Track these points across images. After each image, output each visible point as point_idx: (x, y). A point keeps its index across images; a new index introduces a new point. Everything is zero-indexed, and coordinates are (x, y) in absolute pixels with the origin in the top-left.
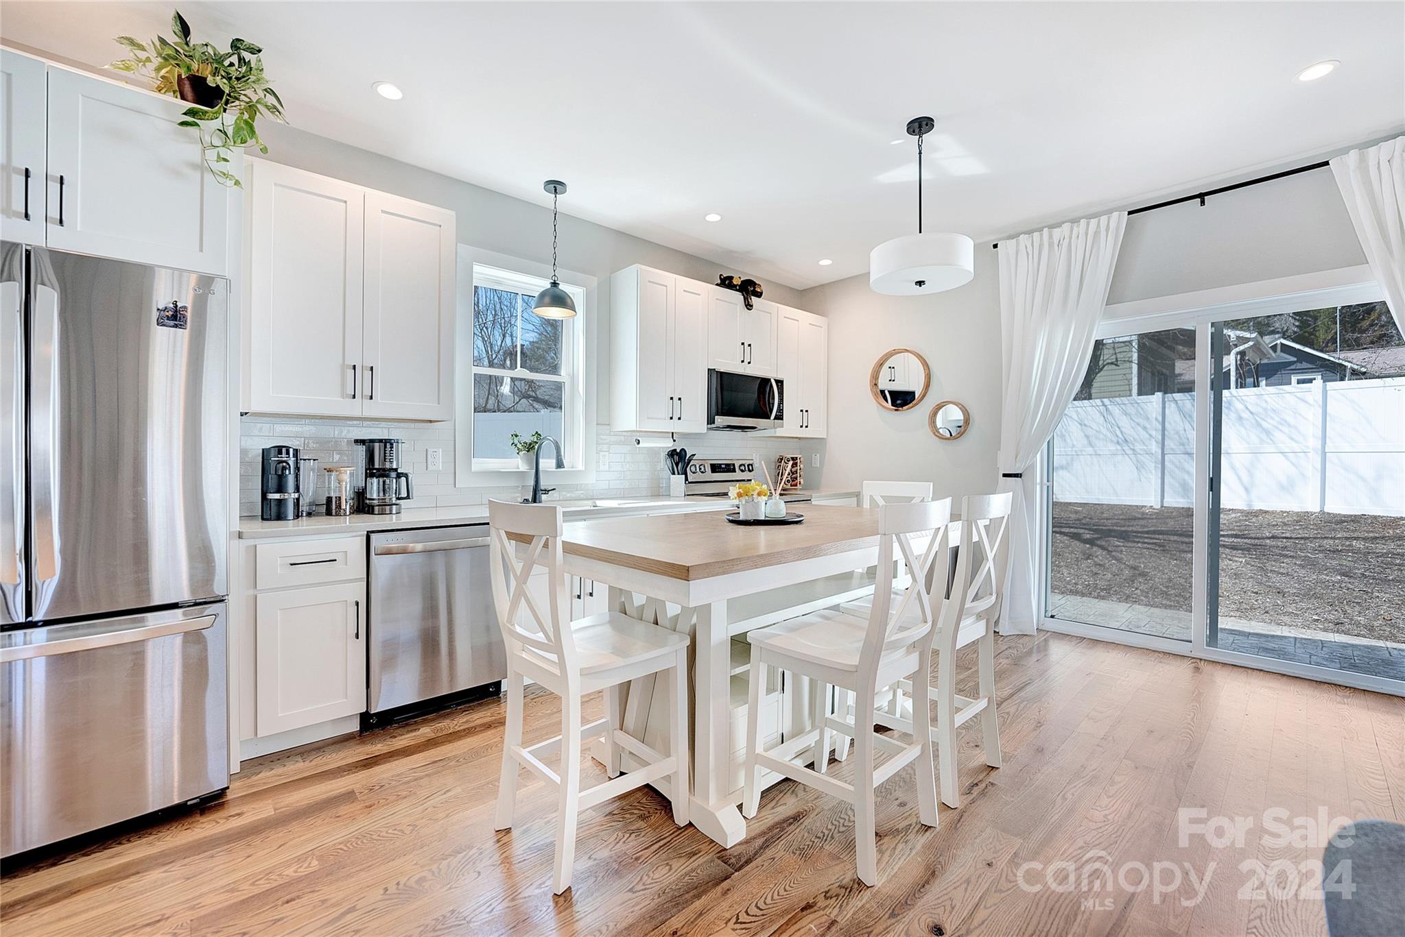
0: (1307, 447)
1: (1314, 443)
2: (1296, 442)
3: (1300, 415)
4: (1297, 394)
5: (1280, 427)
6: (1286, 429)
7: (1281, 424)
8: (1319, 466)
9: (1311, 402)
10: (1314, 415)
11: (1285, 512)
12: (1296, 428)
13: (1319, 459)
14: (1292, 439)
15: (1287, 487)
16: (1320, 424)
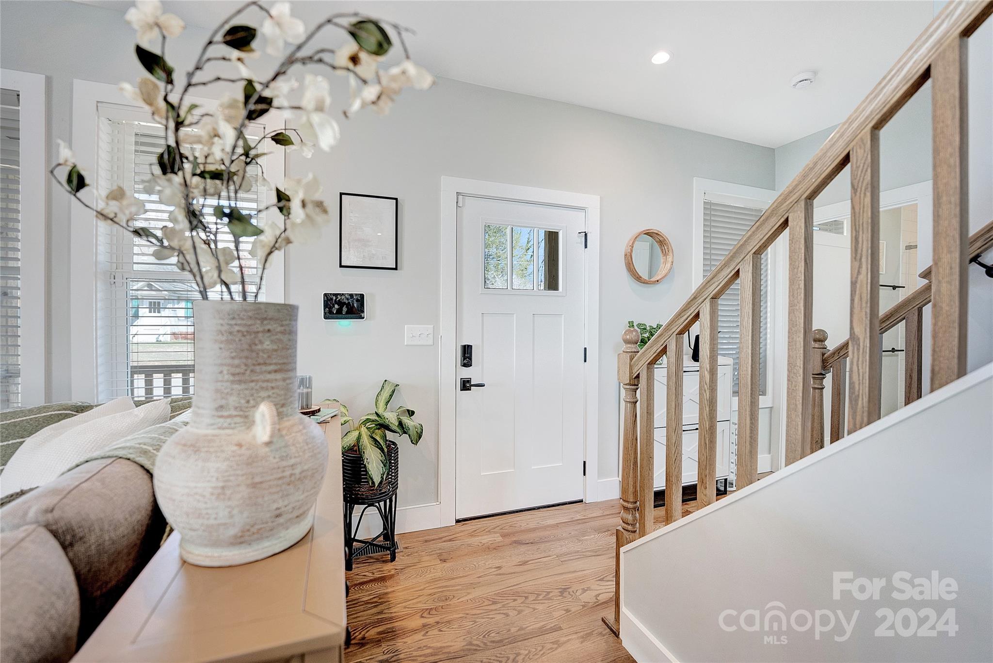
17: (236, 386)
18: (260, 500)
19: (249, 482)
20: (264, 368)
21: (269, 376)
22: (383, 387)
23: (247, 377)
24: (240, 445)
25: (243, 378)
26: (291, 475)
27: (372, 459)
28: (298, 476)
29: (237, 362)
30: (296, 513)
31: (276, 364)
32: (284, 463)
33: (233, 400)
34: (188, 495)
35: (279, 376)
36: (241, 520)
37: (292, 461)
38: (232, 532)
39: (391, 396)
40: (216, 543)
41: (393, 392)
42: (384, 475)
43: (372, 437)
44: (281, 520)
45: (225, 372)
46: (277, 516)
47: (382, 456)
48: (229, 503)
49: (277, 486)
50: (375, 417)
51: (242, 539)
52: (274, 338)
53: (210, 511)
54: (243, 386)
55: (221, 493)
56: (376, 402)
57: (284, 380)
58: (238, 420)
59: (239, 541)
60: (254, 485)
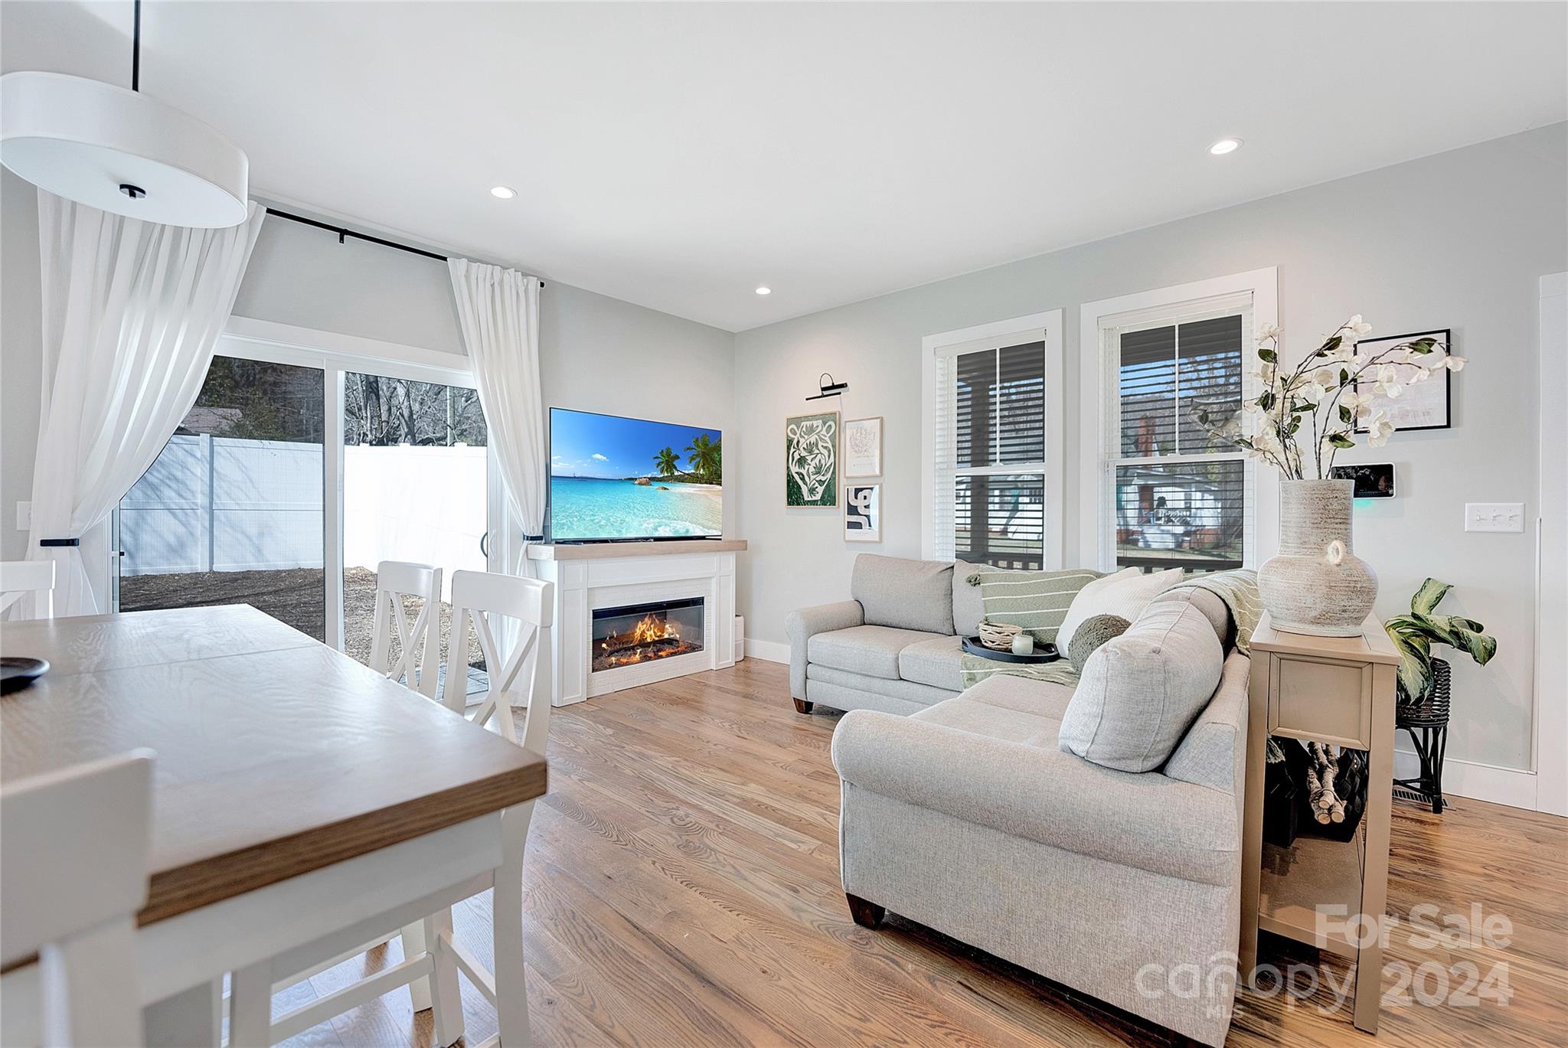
0: (196, 505)
1: (201, 500)
2: (185, 499)
3: (188, 469)
4: (185, 446)
5: (167, 481)
6: (174, 485)
7: (169, 479)
8: (207, 524)
9: (199, 455)
10: (200, 470)
11: (176, 575)
12: (183, 483)
13: (207, 517)
14: (181, 496)
15: (177, 549)
16: (207, 480)
17: (1314, 530)
18: (1333, 597)
19: (1327, 584)
20: (1333, 520)
21: (1336, 526)
22: (1424, 586)
23: (1321, 525)
24: (1320, 564)
25: (1319, 526)
26: (1354, 587)
27: (1407, 668)
28: (1359, 589)
29: (1316, 516)
30: (1355, 615)
31: (1341, 519)
32: (1348, 578)
33: (1313, 539)
34: (1289, 587)
35: (1342, 526)
36: (1321, 607)
37: (1355, 579)
38: (1314, 613)
39: (1439, 599)
40: (1302, 621)
41: (1443, 593)
42: (1425, 691)
43: (1406, 642)
44: (1346, 615)
45: (1307, 522)
46: (1344, 611)
47: (1422, 667)
48: (1314, 595)
49: (1346, 591)
50: (1411, 620)
51: (1319, 621)
52: (1339, 502)
53: (1302, 598)
54: (1320, 531)
55: (1310, 588)
56: (1412, 604)
57: (1346, 529)
58: (1316, 550)
59: (1317, 621)
60: (1331, 587)
